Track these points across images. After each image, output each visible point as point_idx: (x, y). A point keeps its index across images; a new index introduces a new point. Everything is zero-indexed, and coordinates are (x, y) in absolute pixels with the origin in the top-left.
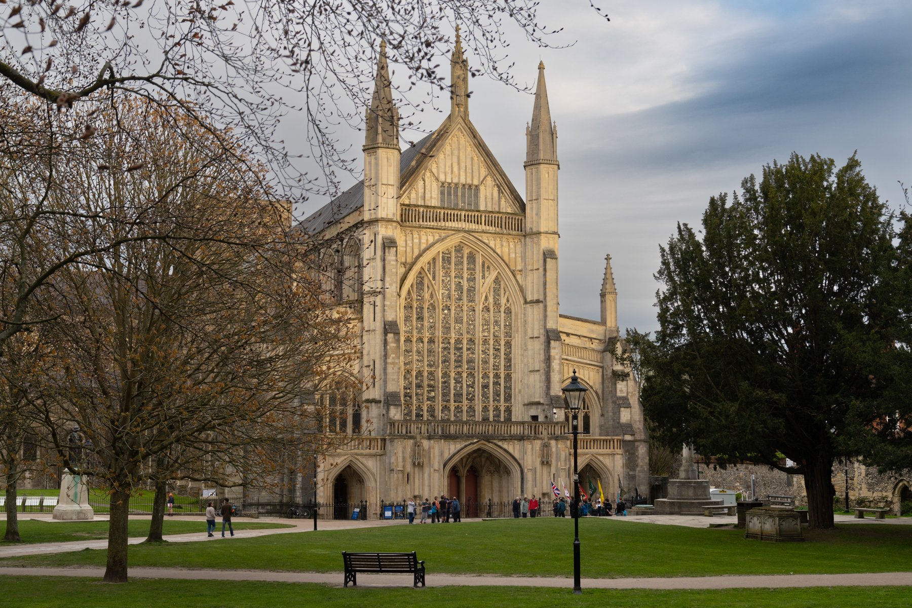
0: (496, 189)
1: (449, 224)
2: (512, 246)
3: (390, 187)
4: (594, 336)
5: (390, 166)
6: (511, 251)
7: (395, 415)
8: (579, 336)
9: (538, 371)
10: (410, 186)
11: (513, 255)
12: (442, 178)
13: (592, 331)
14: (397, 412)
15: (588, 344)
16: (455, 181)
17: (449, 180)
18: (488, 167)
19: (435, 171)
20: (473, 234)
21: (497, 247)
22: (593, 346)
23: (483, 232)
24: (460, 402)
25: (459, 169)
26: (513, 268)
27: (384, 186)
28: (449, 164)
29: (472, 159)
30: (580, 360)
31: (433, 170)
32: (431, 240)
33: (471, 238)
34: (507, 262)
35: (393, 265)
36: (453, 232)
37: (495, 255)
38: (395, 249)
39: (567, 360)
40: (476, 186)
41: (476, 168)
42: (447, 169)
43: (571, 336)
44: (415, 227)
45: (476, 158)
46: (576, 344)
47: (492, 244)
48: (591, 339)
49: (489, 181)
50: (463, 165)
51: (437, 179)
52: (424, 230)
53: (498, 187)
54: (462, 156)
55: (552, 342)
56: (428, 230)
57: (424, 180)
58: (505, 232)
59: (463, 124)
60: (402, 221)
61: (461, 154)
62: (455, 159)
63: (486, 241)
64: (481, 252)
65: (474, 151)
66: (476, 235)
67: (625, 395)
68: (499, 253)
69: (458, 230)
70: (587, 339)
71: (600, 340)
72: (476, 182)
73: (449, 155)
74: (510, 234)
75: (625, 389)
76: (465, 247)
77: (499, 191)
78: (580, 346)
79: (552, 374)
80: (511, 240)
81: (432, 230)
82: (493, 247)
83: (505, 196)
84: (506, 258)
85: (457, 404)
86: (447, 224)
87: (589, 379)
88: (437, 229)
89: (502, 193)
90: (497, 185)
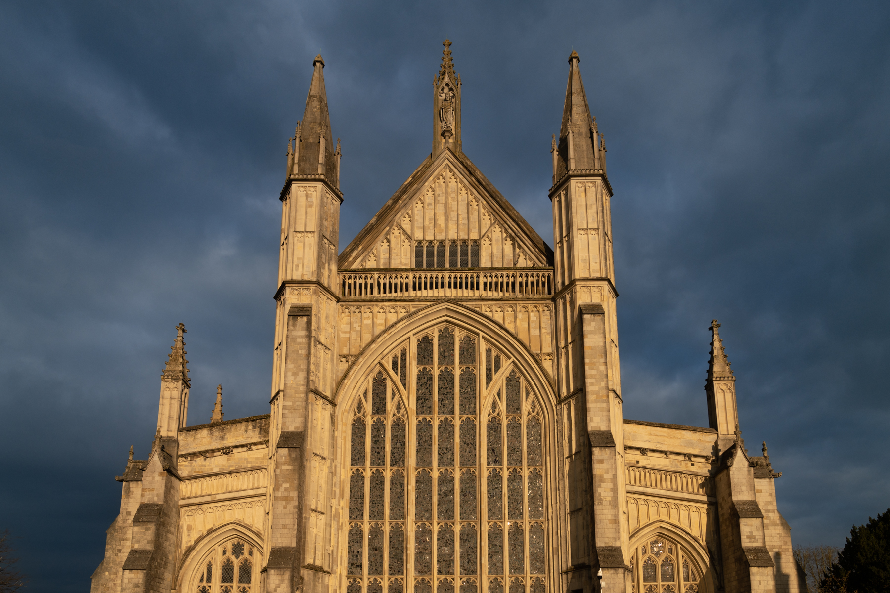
0: (509, 242)
1: (423, 293)
2: (533, 316)
3: (310, 235)
4: (696, 452)
5: (311, 206)
6: (532, 325)
7: (279, 586)
8: (665, 453)
9: (581, 509)
10: (365, 249)
11: (535, 332)
12: (418, 235)
13: (690, 444)
14: (282, 581)
15: (684, 465)
16: (440, 236)
17: (430, 237)
18: (494, 212)
19: (406, 226)
20: (464, 303)
21: (507, 322)
22: (694, 469)
23: (482, 299)
24: (449, 573)
25: (446, 220)
26: (535, 350)
27: (299, 235)
28: (429, 214)
29: (469, 204)
30: (669, 493)
31: (404, 226)
32: (392, 318)
33: (460, 310)
34: (526, 342)
35: (299, 344)
36: (429, 304)
37: (502, 333)
38: (305, 319)
39: (643, 494)
40: (475, 241)
41: (474, 217)
42: (427, 223)
43: (650, 454)
44: (364, 301)
45: (474, 204)
46: (660, 467)
47: (498, 317)
48: (688, 456)
49: (498, 233)
50: (453, 215)
51: (410, 238)
52: (380, 304)
53: (512, 239)
54: (452, 203)
55: (596, 451)
56: (387, 304)
57: (388, 241)
58: (520, 296)
59: (452, 159)
60: (344, 294)
61: (450, 200)
62: (440, 208)
63: (489, 314)
64: (481, 333)
65: (472, 194)
66: (469, 304)
67: (759, 544)
68: (512, 330)
69: (437, 301)
70: (682, 458)
71: (707, 458)
72: (474, 236)
73: (430, 204)
74: (528, 299)
75: (758, 534)
76: (457, 329)
77: (513, 244)
78: (669, 469)
79: (597, 508)
80: (531, 308)
81: (393, 303)
82: (501, 321)
83: (524, 251)
84: (523, 336)
85: (442, 577)
86: (419, 293)
87: (690, 526)
88: (400, 301)
89: (520, 247)
90: (511, 236)
